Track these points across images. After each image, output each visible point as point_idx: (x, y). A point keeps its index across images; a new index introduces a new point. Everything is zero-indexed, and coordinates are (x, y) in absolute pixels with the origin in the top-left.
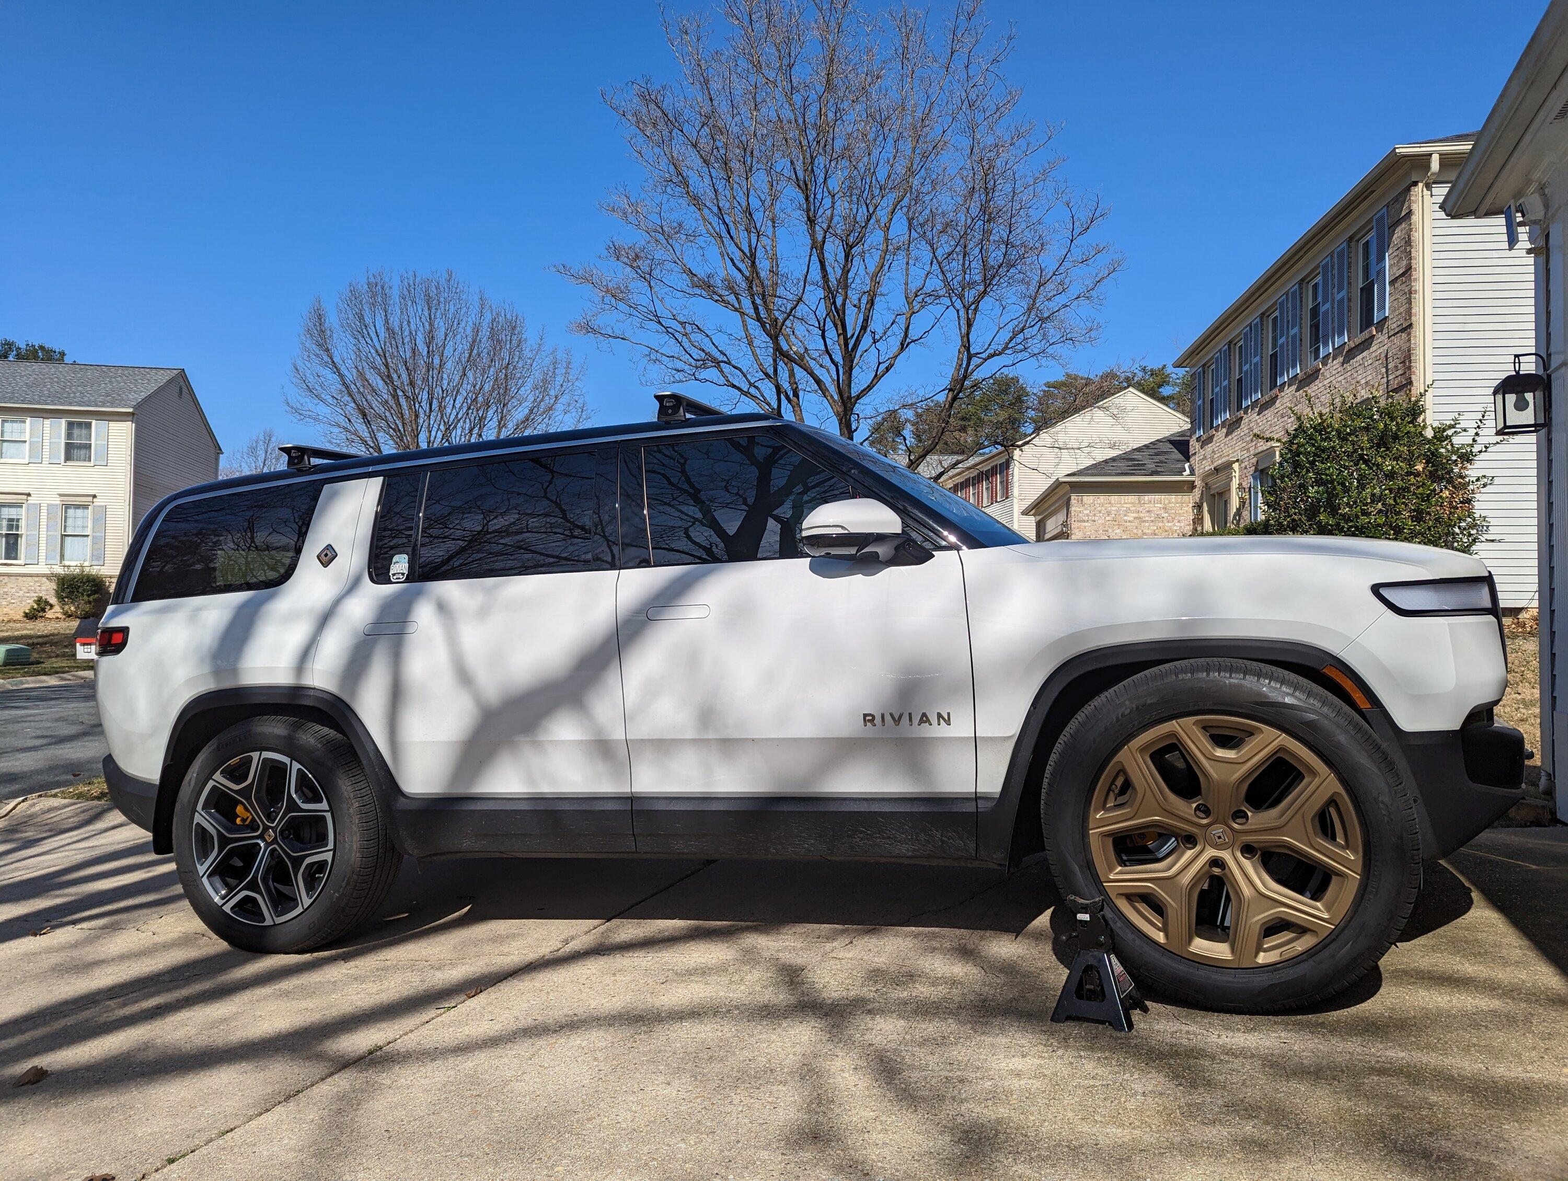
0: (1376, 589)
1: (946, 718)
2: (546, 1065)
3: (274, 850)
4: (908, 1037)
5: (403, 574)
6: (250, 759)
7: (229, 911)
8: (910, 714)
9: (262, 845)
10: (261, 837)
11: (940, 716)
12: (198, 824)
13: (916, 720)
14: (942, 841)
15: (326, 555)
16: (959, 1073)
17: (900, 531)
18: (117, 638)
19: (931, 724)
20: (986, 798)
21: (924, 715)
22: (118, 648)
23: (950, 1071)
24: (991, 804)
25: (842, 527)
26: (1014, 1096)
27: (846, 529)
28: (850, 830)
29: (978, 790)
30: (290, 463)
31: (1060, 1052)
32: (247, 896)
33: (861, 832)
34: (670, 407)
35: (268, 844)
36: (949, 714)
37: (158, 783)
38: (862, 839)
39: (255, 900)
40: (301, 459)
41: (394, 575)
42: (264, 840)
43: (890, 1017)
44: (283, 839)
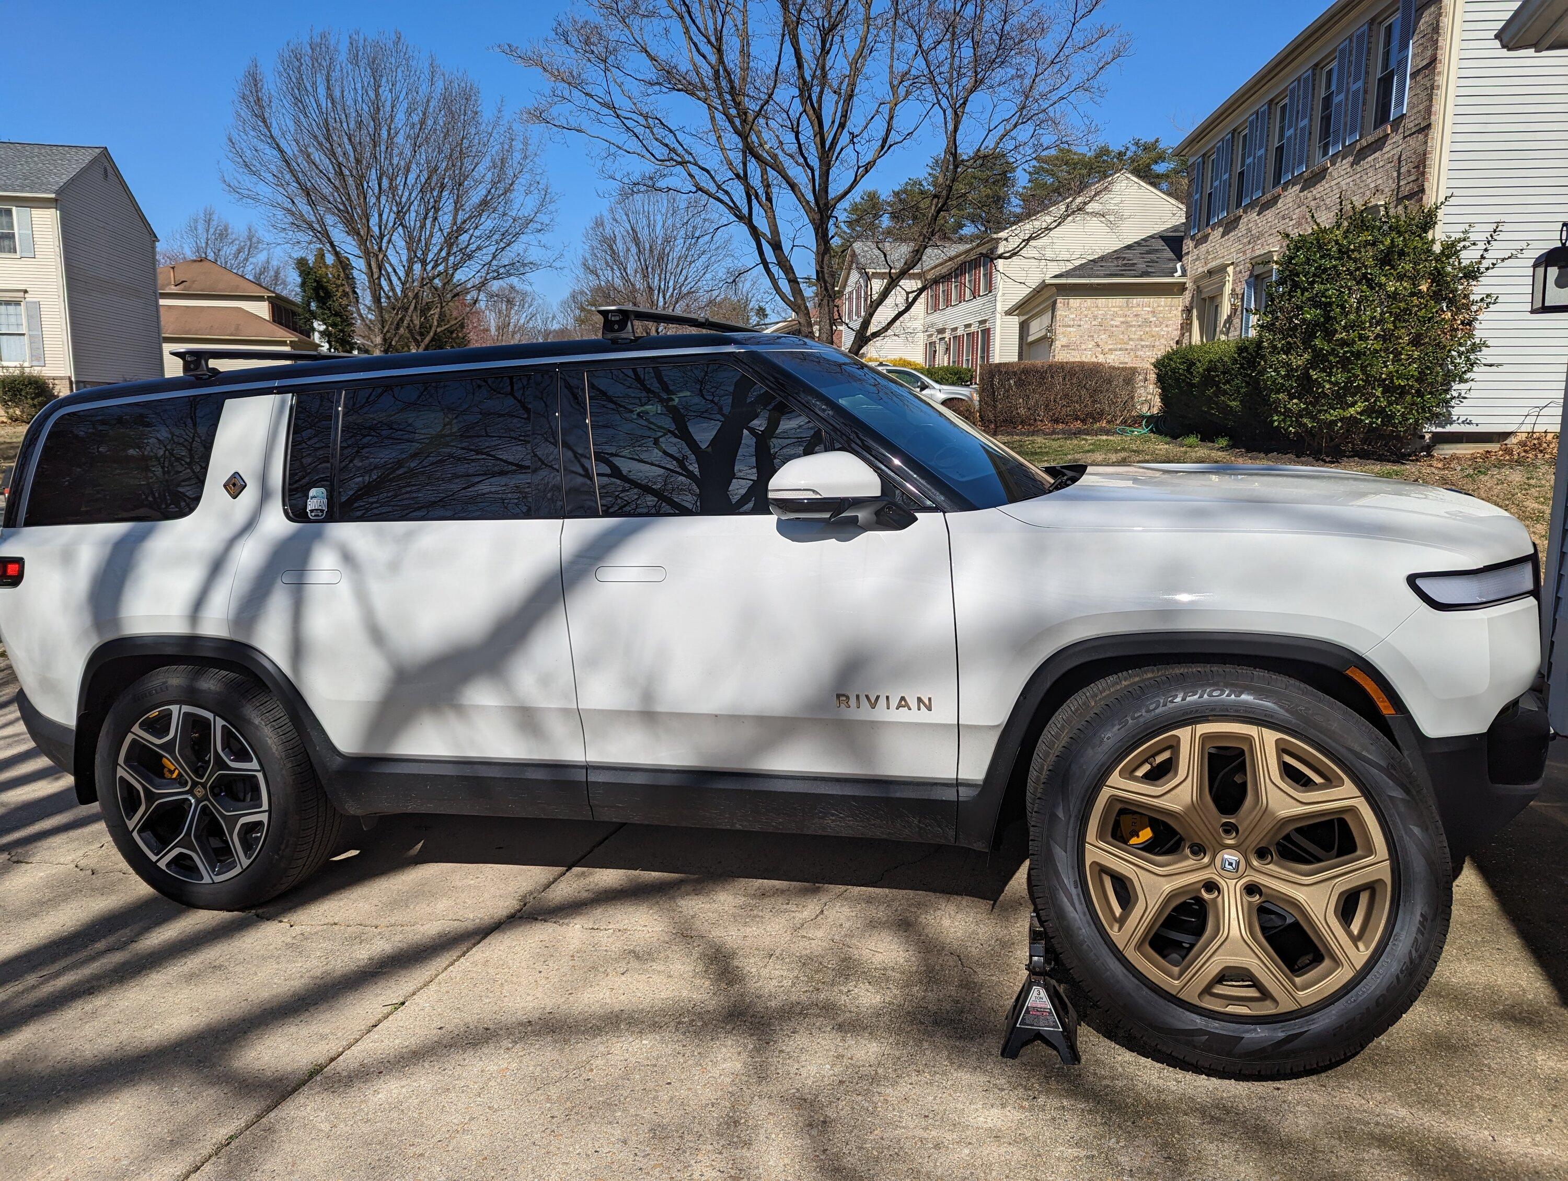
0: (1412, 580)
1: (927, 702)
2: (496, 1106)
3: (205, 807)
4: (880, 1071)
5: (322, 511)
6: (169, 714)
7: (164, 868)
8: (887, 698)
9: (193, 801)
10: (190, 792)
11: (920, 700)
12: (121, 778)
13: (894, 702)
14: (919, 827)
15: (234, 485)
16: (934, 1133)
17: (879, 494)
18: (12, 569)
19: (910, 709)
20: (968, 784)
21: (903, 698)
22: (16, 580)
23: (926, 1129)
24: (973, 793)
25: (814, 491)
26: (994, 1173)
27: (818, 493)
28: (821, 812)
29: (959, 777)
30: (186, 368)
31: (1041, 1100)
32: (181, 854)
33: (833, 815)
34: (616, 322)
35: (198, 802)
36: (930, 699)
37: (74, 728)
38: (833, 821)
39: (190, 858)
40: (198, 365)
41: (312, 511)
42: (194, 796)
43: (863, 1037)
44: (215, 796)
